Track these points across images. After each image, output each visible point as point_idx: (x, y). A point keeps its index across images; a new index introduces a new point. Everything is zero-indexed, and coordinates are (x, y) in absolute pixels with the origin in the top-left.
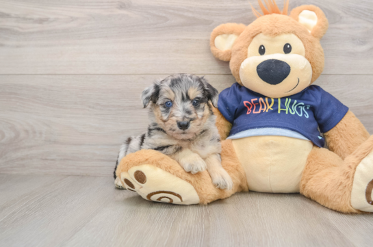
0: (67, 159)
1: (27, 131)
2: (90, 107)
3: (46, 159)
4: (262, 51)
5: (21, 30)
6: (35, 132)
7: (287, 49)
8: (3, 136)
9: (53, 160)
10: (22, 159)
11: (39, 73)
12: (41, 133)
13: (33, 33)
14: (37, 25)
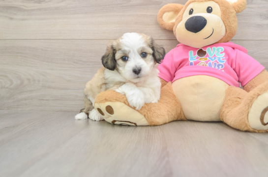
0: (57, 100)
1: (29, 80)
2: (74, 62)
3: (42, 100)
4: (191, 12)
5: (25, 8)
6: (34, 80)
7: (209, 10)
8: (12, 83)
9: (47, 100)
10: (25, 99)
11: (38, 38)
12: (39, 81)
13: (34, 10)
14: (37, 4)
